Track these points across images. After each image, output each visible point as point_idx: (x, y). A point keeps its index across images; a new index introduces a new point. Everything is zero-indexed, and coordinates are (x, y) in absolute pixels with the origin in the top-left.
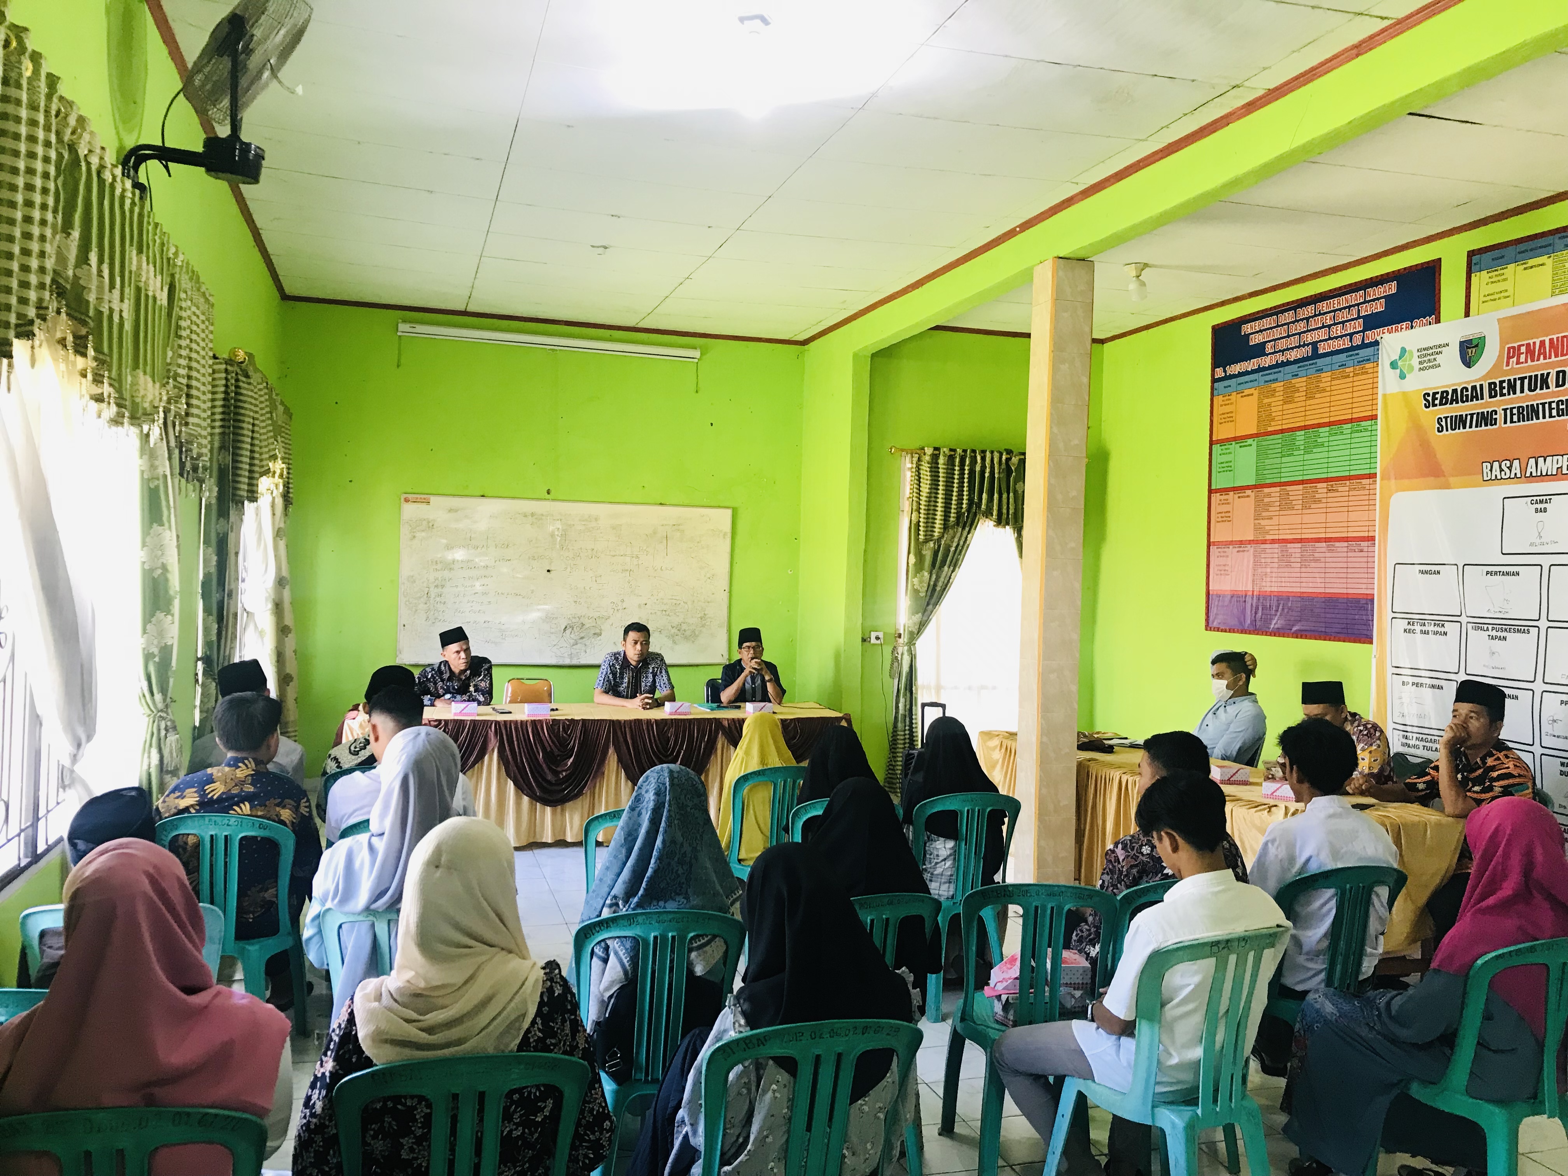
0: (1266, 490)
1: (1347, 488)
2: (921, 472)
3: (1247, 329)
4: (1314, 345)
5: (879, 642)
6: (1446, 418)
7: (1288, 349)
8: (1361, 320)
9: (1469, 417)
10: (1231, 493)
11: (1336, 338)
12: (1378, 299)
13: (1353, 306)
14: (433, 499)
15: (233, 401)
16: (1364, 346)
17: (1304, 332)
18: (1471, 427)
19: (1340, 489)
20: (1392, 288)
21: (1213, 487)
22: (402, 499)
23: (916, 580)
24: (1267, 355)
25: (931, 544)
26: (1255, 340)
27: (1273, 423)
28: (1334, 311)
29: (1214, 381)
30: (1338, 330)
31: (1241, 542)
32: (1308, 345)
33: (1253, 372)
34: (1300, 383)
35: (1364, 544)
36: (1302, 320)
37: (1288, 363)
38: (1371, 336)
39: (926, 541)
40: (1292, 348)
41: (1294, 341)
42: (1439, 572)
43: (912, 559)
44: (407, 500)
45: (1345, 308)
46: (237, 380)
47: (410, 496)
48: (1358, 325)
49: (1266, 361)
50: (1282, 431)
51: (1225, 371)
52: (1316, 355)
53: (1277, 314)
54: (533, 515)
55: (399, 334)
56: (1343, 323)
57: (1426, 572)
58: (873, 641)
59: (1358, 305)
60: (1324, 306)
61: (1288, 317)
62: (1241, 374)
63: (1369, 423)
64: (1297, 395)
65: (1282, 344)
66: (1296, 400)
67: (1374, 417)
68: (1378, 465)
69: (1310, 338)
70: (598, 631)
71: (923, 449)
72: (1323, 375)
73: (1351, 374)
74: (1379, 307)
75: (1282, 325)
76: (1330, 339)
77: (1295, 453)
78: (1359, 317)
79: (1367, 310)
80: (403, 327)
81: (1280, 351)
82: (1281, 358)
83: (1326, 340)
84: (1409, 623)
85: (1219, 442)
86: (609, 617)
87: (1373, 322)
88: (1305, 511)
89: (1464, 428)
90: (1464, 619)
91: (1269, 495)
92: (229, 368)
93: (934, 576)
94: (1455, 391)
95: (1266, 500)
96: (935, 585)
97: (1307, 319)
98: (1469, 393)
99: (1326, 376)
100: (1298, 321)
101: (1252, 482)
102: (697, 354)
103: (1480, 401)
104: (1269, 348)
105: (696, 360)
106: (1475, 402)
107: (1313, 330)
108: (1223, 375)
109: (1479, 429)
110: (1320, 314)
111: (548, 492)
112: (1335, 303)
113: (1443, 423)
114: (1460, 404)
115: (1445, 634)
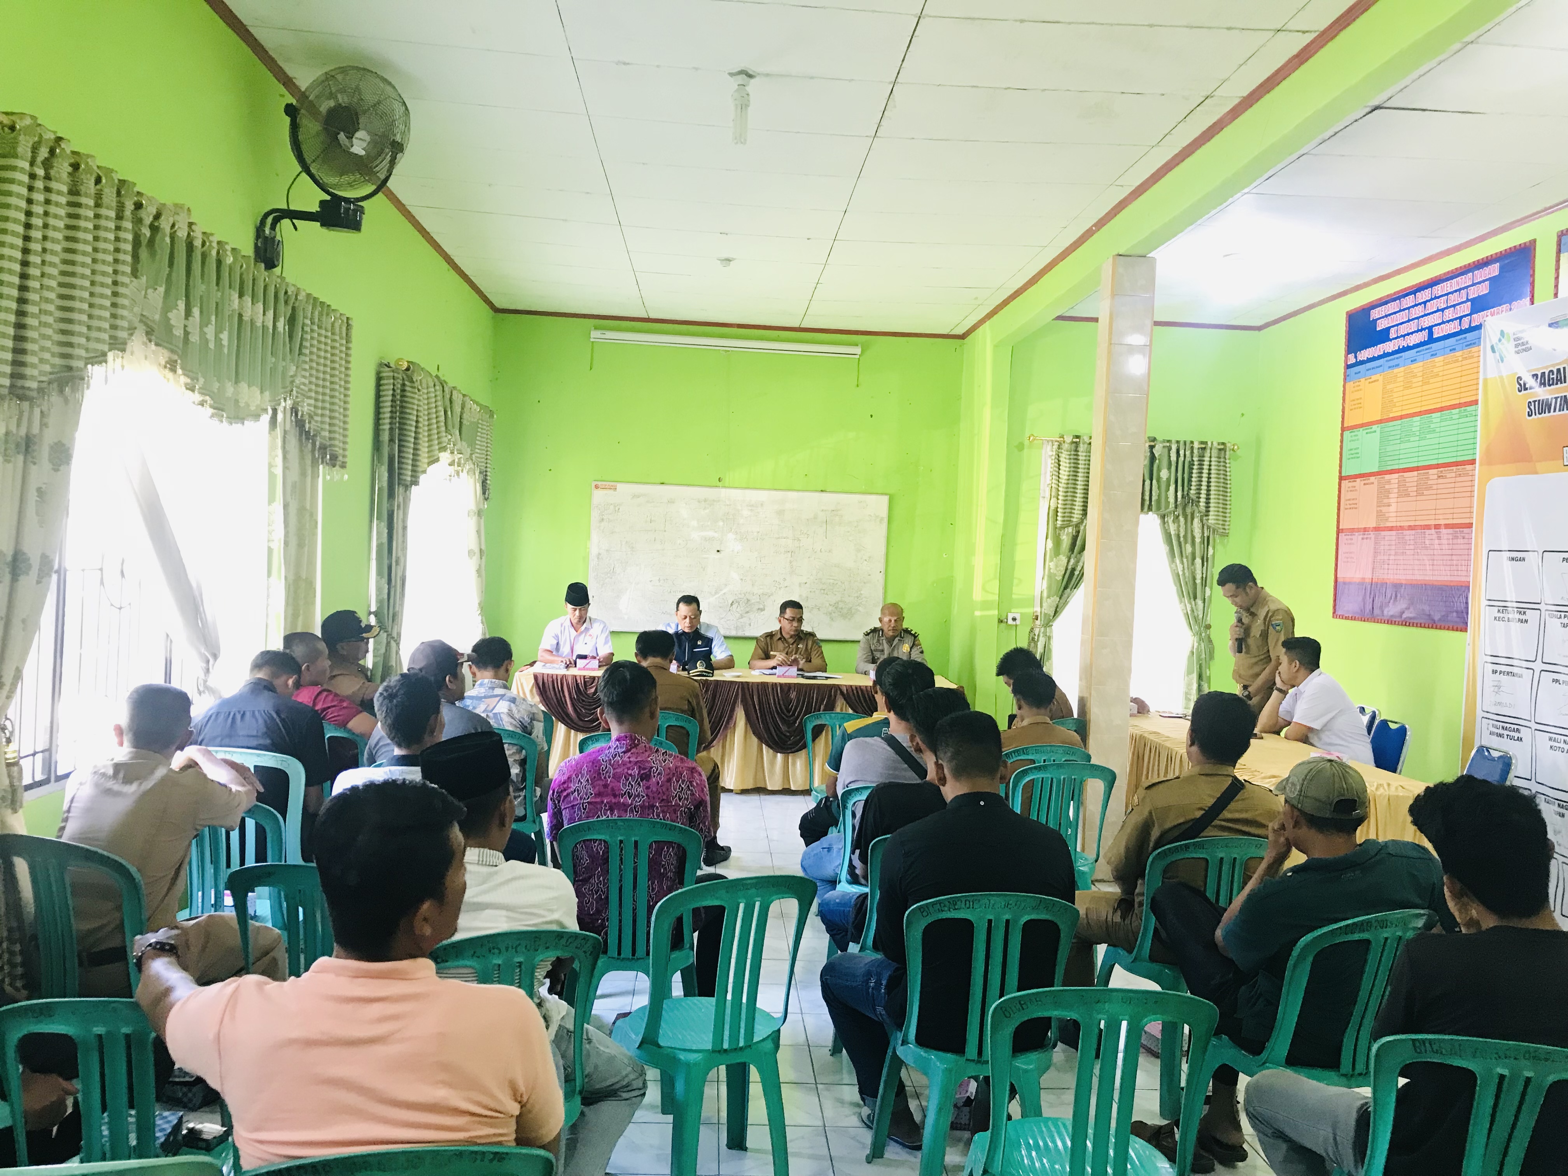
0: (1387, 477)
1: (1453, 475)
2: (1061, 459)
3: (1375, 314)
4: (1430, 329)
5: (1014, 623)
6: (1535, 402)
7: (1408, 334)
8: (1469, 303)
9: (1554, 400)
10: (1358, 480)
11: (1448, 322)
12: (1484, 281)
13: (1463, 289)
14: (619, 486)
15: (398, 402)
16: (1471, 329)
17: (1422, 316)
18: (1555, 411)
19: (1449, 475)
20: (1494, 270)
21: (1343, 474)
22: (593, 486)
23: (1052, 565)
24: (1391, 340)
25: (1070, 529)
26: (1381, 325)
27: (1394, 409)
28: (1447, 294)
29: (1348, 367)
30: (1449, 314)
31: (1365, 530)
32: (1424, 329)
33: (1380, 357)
34: (1417, 367)
35: (1466, 530)
36: (1420, 304)
37: (1409, 348)
38: (1477, 319)
39: (1063, 528)
40: (1412, 333)
41: (1413, 326)
42: (1524, 559)
43: (1050, 544)
44: (597, 487)
45: (1456, 291)
46: (404, 385)
47: (599, 483)
48: (1466, 308)
49: (1389, 347)
50: (1401, 417)
51: (1356, 357)
52: (1431, 340)
53: (1399, 298)
54: (705, 500)
55: (592, 340)
56: (1454, 306)
57: (1513, 559)
58: (1010, 622)
59: (1467, 287)
60: (1438, 290)
61: (1409, 301)
62: (1369, 360)
63: (1473, 408)
64: (1415, 380)
65: (1403, 330)
66: (1414, 385)
67: (1476, 402)
68: (1478, 451)
69: (1427, 322)
70: (761, 607)
71: (1062, 437)
72: (1437, 359)
73: (1460, 359)
74: (1483, 289)
75: (1404, 310)
76: (1443, 323)
77: (1412, 439)
78: (1468, 300)
79: (1474, 293)
80: (595, 334)
81: (1402, 336)
82: (1402, 343)
83: (1439, 324)
84: (1499, 611)
85: (1350, 428)
86: (772, 594)
87: (1479, 305)
88: (1419, 498)
89: (1549, 412)
90: (1542, 607)
91: (1389, 482)
92: (396, 375)
93: (1072, 561)
94: (1543, 374)
95: (1387, 487)
96: (1073, 570)
97: (1425, 303)
98: (1555, 376)
99: (1439, 360)
100: (1416, 305)
101: (1375, 470)
102: (858, 350)
103: (1564, 385)
104: (1393, 334)
105: (858, 357)
106: (1559, 385)
107: (1429, 314)
108: (1354, 361)
109: (1562, 412)
110: (1436, 298)
111: (720, 480)
112: (1447, 287)
113: (1532, 407)
114: (1548, 387)
115: (1526, 621)
